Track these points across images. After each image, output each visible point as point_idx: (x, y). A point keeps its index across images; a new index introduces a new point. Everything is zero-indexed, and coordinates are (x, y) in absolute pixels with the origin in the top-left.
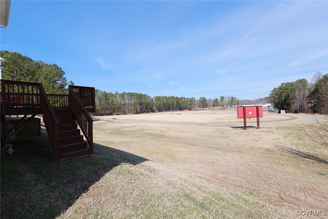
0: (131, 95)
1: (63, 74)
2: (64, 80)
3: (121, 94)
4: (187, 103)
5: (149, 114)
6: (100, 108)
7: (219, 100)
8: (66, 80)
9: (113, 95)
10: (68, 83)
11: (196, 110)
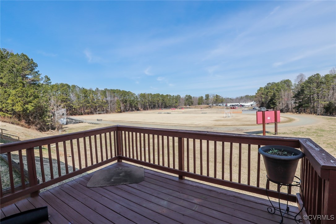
0: (113, 92)
1: (35, 66)
2: (37, 74)
3: (102, 91)
4: (173, 101)
5: (134, 112)
6: (79, 107)
7: (204, 98)
8: (39, 75)
9: (93, 92)
10: (42, 78)
11: (182, 108)
